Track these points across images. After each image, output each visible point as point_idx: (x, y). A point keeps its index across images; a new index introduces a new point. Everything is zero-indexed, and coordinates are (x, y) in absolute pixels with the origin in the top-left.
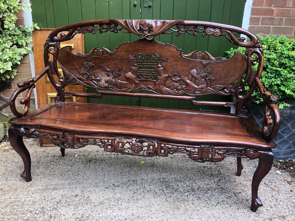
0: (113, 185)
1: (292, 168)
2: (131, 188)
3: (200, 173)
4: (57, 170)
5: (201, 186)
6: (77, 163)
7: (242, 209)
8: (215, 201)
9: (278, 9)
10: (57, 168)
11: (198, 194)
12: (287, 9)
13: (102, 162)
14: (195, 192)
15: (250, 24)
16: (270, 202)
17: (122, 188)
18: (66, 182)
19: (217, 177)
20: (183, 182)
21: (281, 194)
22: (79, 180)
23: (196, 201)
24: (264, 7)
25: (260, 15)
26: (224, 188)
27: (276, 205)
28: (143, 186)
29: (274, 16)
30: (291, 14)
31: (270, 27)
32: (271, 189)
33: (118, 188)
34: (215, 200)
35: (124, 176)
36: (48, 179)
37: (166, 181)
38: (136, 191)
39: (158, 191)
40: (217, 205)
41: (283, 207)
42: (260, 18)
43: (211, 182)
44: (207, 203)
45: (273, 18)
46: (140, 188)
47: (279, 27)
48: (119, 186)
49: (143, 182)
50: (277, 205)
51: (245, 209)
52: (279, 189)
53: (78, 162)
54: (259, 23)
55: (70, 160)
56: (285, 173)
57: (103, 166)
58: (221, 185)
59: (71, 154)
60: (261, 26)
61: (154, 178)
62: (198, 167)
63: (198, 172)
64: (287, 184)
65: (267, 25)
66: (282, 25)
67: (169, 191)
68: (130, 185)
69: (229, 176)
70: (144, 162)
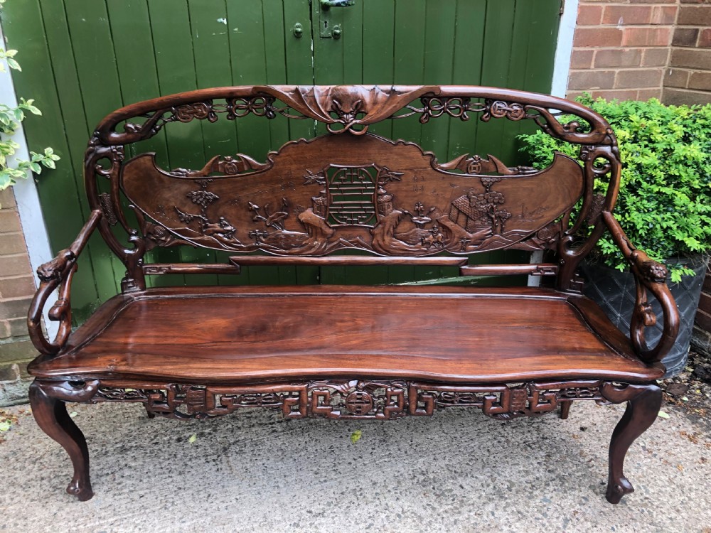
0: (309, 514)
1: (685, 399)
2: (355, 513)
3: (499, 442)
4: (146, 493)
5: (513, 480)
6: (194, 461)
7: (621, 527)
8: (557, 518)
9: (631, 29)
10: (145, 486)
11: (514, 504)
12: (650, 29)
13: (257, 448)
14: (506, 498)
15: (572, 68)
16: (671, 496)
17: (333, 518)
18: (183, 525)
19: (540, 447)
20: (469, 476)
21: (685, 471)
22: (217, 514)
23: (518, 524)
24: (601, 26)
25: (593, 47)
26: (565, 477)
27: (684, 502)
28: (383, 503)
29: (622, 45)
30: (659, 38)
31: (613, 73)
32: (662, 462)
33: (323, 519)
34: (556, 515)
35: (325, 481)
36: (133, 526)
37: (430, 479)
38: (370, 521)
39: (422, 512)
40: (565, 527)
41: (699, 505)
42: (593, 51)
43: (532, 464)
44: (544, 525)
45: (621, 51)
46: (377, 512)
47: (631, 72)
48: (325, 514)
49: (378, 491)
50: (686, 503)
51: (626, 525)
52: (678, 460)
53: (196, 458)
54: (590, 64)
55: (170, 455)
56: (675, 413)
57: (264, 461)
58: (556, 469)
59: (168, 437)
60: (594, 71)
61: (399, 474)
62: (490, 427)
63: (495, 442)
64: (689, 442)
65: (607, 67)
66: (638, 66)
67: (447, 507)
68: (349, 505)
69: (564, 440)
70: (360, 432)
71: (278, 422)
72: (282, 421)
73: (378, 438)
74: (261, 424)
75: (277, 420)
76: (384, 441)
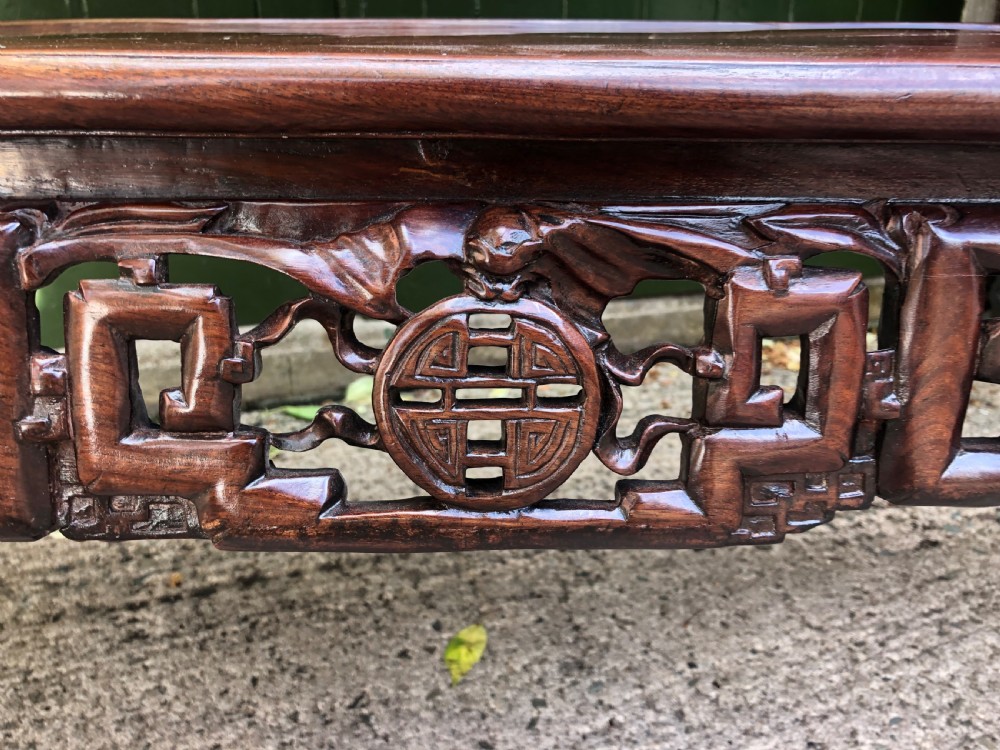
70: (476, 635)
71: (166, 600)
72: (178, 597)
73: (555, 655)
74: (90, 610)
75: (160, 592)
76: (581, 666)
